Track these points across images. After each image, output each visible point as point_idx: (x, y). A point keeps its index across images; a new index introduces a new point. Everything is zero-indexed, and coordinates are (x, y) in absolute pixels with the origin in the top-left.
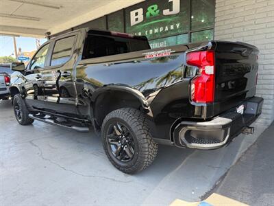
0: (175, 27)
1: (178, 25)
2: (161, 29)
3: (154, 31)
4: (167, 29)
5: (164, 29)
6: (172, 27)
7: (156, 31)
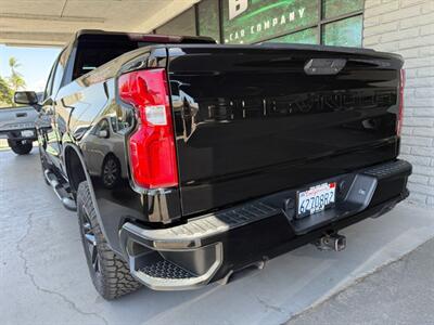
0: (297, 16)
1: (301, 12)
2: (275, 21)
3: (263, 25)
4: (283, 21)
5: (279, 21)
6: (292, 16)
7: (267, 25)
